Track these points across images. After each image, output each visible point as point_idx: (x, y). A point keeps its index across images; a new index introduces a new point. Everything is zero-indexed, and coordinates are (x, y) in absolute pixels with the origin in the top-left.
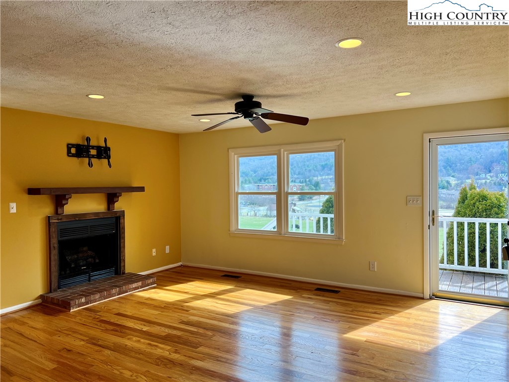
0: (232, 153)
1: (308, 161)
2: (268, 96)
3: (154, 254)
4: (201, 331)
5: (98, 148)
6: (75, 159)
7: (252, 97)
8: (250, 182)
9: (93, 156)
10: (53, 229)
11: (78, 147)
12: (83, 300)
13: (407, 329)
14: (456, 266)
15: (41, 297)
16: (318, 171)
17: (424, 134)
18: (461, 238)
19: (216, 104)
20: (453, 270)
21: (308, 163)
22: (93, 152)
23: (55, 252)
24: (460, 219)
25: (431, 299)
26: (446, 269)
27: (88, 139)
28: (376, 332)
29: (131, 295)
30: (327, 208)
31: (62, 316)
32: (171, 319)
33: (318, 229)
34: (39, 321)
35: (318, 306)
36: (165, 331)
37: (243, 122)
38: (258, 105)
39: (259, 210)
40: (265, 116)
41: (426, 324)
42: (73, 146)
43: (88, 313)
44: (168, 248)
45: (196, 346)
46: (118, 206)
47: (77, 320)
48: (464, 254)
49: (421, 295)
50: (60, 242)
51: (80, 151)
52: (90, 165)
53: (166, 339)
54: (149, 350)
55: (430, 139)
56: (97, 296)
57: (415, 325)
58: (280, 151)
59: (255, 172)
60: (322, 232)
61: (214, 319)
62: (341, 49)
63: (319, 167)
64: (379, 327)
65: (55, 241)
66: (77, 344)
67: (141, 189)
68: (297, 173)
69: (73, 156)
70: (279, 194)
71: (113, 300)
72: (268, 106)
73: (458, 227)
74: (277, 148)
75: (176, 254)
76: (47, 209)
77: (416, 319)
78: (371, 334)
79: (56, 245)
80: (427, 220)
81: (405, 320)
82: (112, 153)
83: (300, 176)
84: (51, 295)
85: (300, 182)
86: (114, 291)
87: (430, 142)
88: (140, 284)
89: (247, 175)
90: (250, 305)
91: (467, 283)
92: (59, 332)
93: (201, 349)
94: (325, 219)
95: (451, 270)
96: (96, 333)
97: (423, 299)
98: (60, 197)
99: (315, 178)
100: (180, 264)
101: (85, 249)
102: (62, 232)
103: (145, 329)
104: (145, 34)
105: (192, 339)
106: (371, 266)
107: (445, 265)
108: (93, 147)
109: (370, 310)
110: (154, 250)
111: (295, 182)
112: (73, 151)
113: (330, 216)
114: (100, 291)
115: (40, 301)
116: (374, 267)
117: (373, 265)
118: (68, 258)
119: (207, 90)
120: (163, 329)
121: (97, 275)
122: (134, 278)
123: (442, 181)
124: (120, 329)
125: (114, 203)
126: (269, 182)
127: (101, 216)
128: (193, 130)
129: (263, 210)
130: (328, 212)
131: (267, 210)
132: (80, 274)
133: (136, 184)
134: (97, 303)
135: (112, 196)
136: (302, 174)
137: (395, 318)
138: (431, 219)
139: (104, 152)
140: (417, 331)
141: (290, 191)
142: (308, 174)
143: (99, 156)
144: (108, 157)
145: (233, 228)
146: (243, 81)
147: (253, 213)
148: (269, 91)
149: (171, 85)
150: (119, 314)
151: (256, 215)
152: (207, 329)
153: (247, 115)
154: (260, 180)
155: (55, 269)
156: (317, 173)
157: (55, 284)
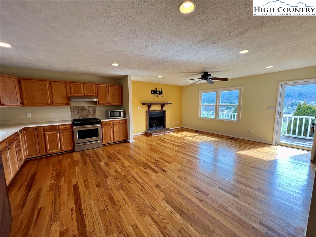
0: (200, 92)
1: (230, 94)
2: (213, 72)
3: (174, 123)
4: (188, 145)
5: (159, 91)
6: (153, 95)
7: (208, 72)
8: (206, 103)
9: (158, 94)
10: (148, 114)
11: (154, 91)
12: (155, 134)
13: (262, 153)
14: (291, 135)
15: (145, 132)
16: (235, 98)
17: (279, 82)
18: (295, 124)
19: (195, 76)
20: (290, 137)
21: (230, 95)
22: (158, 93)
23: (148, 120)
24: (296, 117)
25: (275, 145)
26: (286, 136)
27: (157, 89)
28: (249, 153)
29: (168, 134)
30: (235, 112)
31: (150, 137)
32: (179, 141)
33: (231, 118)
34: (144, 138)
35: (228, 143)
36: (177, 144)
37: (204, 81)
38: (210, 75)
39: (209, 113)
40: (212, 79)
41: (270, 152)
42: (153, 91)
43: (156, 137)
44: (178, 122)
45: (186, 149)
46: (164, 108)
47: (154, 138)
48: (296, 130)
49: (271, 144)
50: (149, 118)
51: (155, 92)
52: (157, 96)
53: (178, 146)
54: (173, 148)
55: (282, 84)
56: (159, 133)
57: (266, 153)
58: (217, 90)
59: (209, 99)
60: (232, 119)
61: (192, 143)
62: (240, 54)
63: (235, 97)
64: (250, 151)
65: (148, 117)
66: (155, 144)
67: (171, 104)
68: (226, 99)
69: (153, 94)
70: (216, 106)
71: (163, 135)
72: (213, 75)
73: (294, 120)
74: (216, 89)
75: (180, 124)
76: (146, 109)
77: (267, 151)
78: (247, 153)
79: (148, 119)
80: (277, 116)
81: (262, 151)
82: (163, 93)
83: (227, 100)
84: (147, 132)
85: (227, 103)
86: (163, 132)
87: (282, 85)
88: (170, 131)
89: (205, 100)
90: (204, 140)
91: (295, 142)
92: (150, 141)
93: (187, 149)
94: (234, 115)
95: (289, 136)
96: (159, 142)
97: (272, 145)
98: (149, 106)
99: (233, 101)
100: (181, 127)
101: (155, 120)
102: (150, 115)
103: (172, 143)
104: (175, 58)
105: (185, 147)
106: (250, 132)
107: (286, 134)
108: (158, 91)
109: (248, 146)
110: (174, 122)
111: (225, 102)
112: (153, 92)
113: (236, 114)
114: (159, 132)
115: (144, 133)
116: (251, 132)
117: (252, 131)
118: (151, 122)
119: (192, 72)
120: (177, 143)
121: (159, 128)
122: (168, 129)
123: (296, 103)
124: (164, 142)
125: (163, 107)
126: (214, 103)
127: (160, 111)
128: (187, 84)
129: (211, 112)
130: (235, 113)
131: (213, 112)
132: (154, 127)
133: (169, 102)
134: (159, 135)
135: (163, 106)
136: (228, 100)
137: (258, 149)
138: (279, 115)
139: (161, 93)
140: (266, 154)
141: (220, 104)
142: (230, 99)
143: (159, 94)
144: (162, 94)
145: (199, 117)
146: (204, 68)
147: (207, 113)
148: (214, 70)
149: (181, 71)
150: (164, 138)
151: (208, 114)
152: (190, 145)
153: (206, 79)
154: (211, 102)
155: (148, 125)
156: (234, 99)
157: (148, 129)
